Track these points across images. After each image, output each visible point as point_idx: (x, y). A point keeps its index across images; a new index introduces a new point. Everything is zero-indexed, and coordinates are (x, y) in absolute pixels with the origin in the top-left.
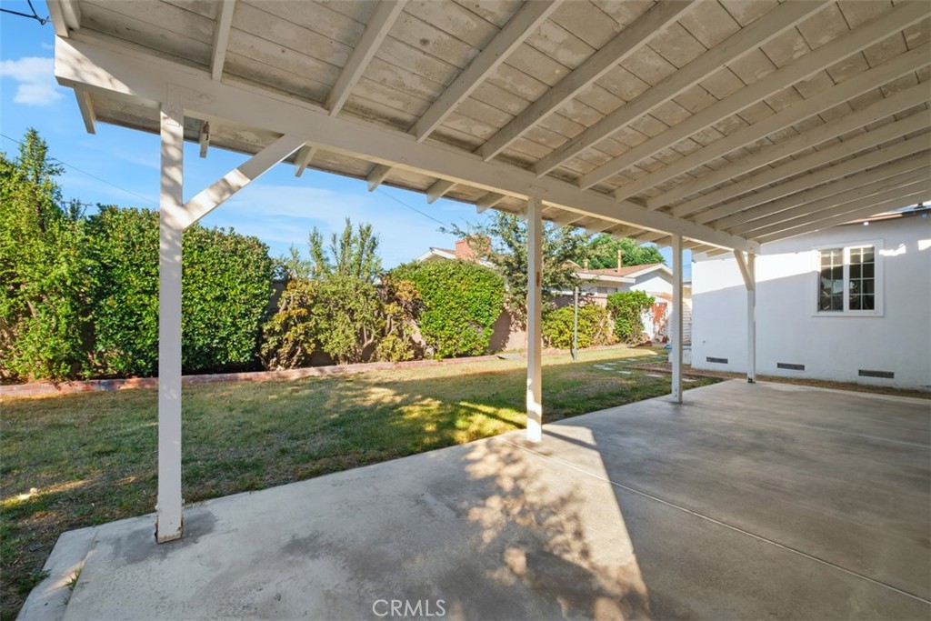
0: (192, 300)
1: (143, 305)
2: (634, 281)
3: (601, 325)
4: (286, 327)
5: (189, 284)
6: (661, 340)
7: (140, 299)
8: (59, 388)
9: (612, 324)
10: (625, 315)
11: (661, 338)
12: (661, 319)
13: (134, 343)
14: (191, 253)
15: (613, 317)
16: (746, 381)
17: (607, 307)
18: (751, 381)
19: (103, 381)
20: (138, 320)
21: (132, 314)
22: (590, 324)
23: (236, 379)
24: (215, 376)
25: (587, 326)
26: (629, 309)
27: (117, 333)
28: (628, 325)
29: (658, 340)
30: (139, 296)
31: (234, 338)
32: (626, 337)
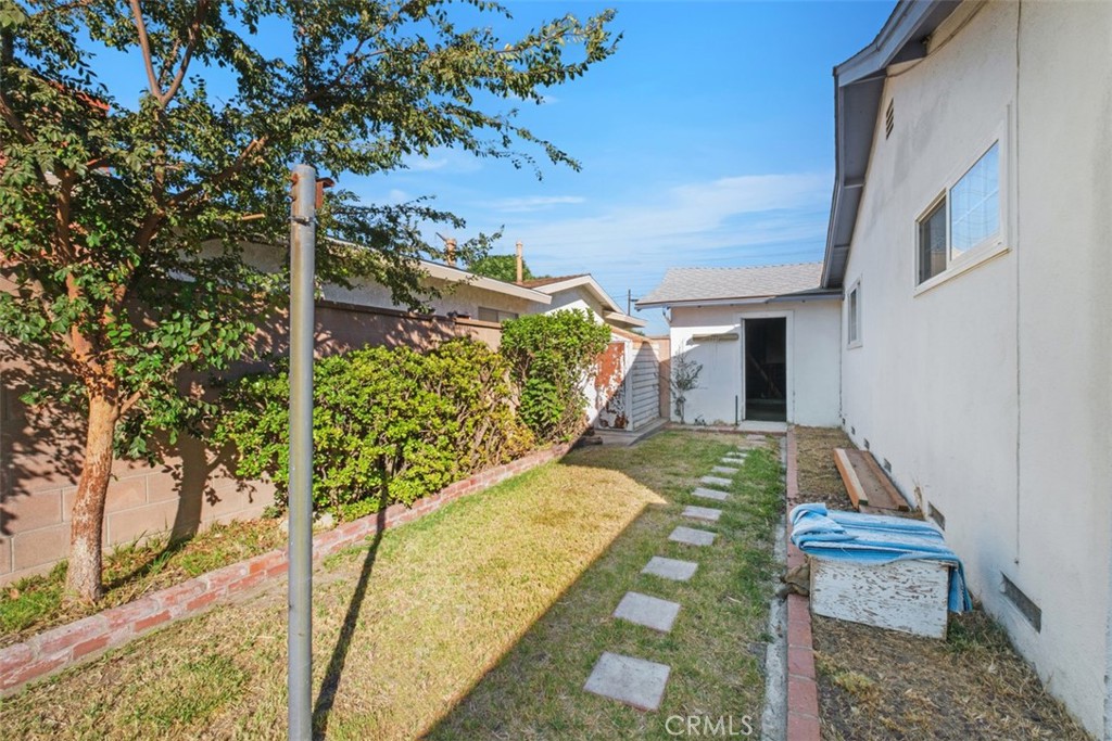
2: (548, 300)
3: (489, 400)
6: (612, 424)
9: (514, 395)
10: (546, 373)
11: (612, 419)
12: (612, 378)
15: (517, 375)
17: (504, 351)
22: (451, 409)
25: (443, 416)
26: (558, 357)
28: (554, 397)
29: (605, 424)
32: (550, 426)
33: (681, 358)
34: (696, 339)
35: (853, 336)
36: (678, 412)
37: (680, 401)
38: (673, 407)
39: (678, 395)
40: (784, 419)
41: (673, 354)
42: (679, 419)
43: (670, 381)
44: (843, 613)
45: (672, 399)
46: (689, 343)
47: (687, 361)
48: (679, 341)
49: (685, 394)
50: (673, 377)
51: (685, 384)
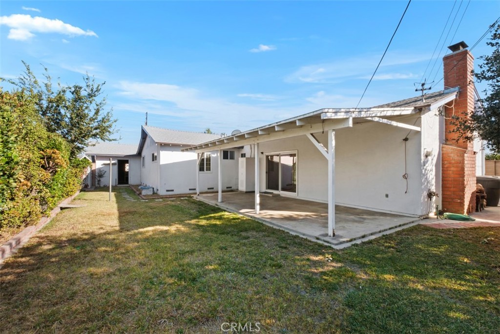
33: (100, 169)
34: (104, 164)
35: (143, 165)
36: (98, 184)
37: (99, 181)
38: (97, 183)
39: (98, 179)
40: (128, 183)
41: (97, 168)
42: (99, 186)
43: (96, 175)
44: (145, 194)
45: (96, 180)
46: (102, 165)
47: (101, 170)
48: (99, 164)
49: (101, 179)
50: (97, 174)
51: (101, 176)
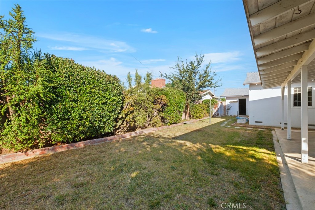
0: (93, 104)
1: (73, 107)
4: (126, 115)
5: (92, 97)
7: (72, 104)
8: (27, 155)
11: (216, 114)
12: (217, 108)
13: (66, 127)
14: (94, 81)
16: (281, 129)
18: (283, 129)
19: (49, 148)
20: (70, 115)
21: (67, 112)
23: (107, 140)
24: (99, 139)
27: (59, 122)
29: (215, 115)
30: (71, 103)
31: (109, 121)
34: (230, 102)
36: (227, 114)
37: (228, 112)
40: (246, 115)
41: (226, 104)
45: (226, 112)
47: (229, 105)
48: (227, 102)
49: (229, 111)
50: (226, 108)
51: (228, 109)
